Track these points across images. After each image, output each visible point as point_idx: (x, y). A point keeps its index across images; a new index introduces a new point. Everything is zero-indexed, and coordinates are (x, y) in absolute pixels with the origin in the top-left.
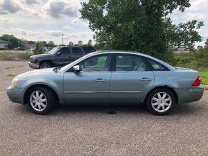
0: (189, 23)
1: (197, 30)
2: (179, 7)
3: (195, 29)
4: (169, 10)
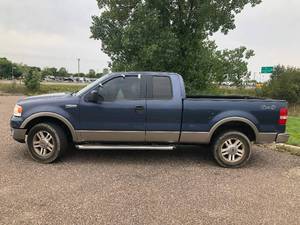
1: (246, 61)
2: (221, 27)
3: (244, 59)
4: (208, 31)
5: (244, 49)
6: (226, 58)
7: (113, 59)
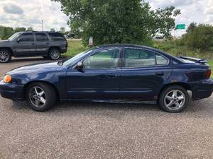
1: (174, 18)
5: (173, 8)
6: (159, 15)
7: (70, 18)
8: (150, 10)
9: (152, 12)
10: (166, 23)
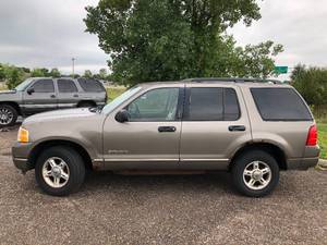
0: (261, 45)
1: (273, 58)
2: (243, 17)
3: (270, 56)
4: (228, 22)
5: (270, 44)
6: (250, 54)
7: (113, 57)
8: (236, 46)
9: (239, 49)
10: (261, 67)
